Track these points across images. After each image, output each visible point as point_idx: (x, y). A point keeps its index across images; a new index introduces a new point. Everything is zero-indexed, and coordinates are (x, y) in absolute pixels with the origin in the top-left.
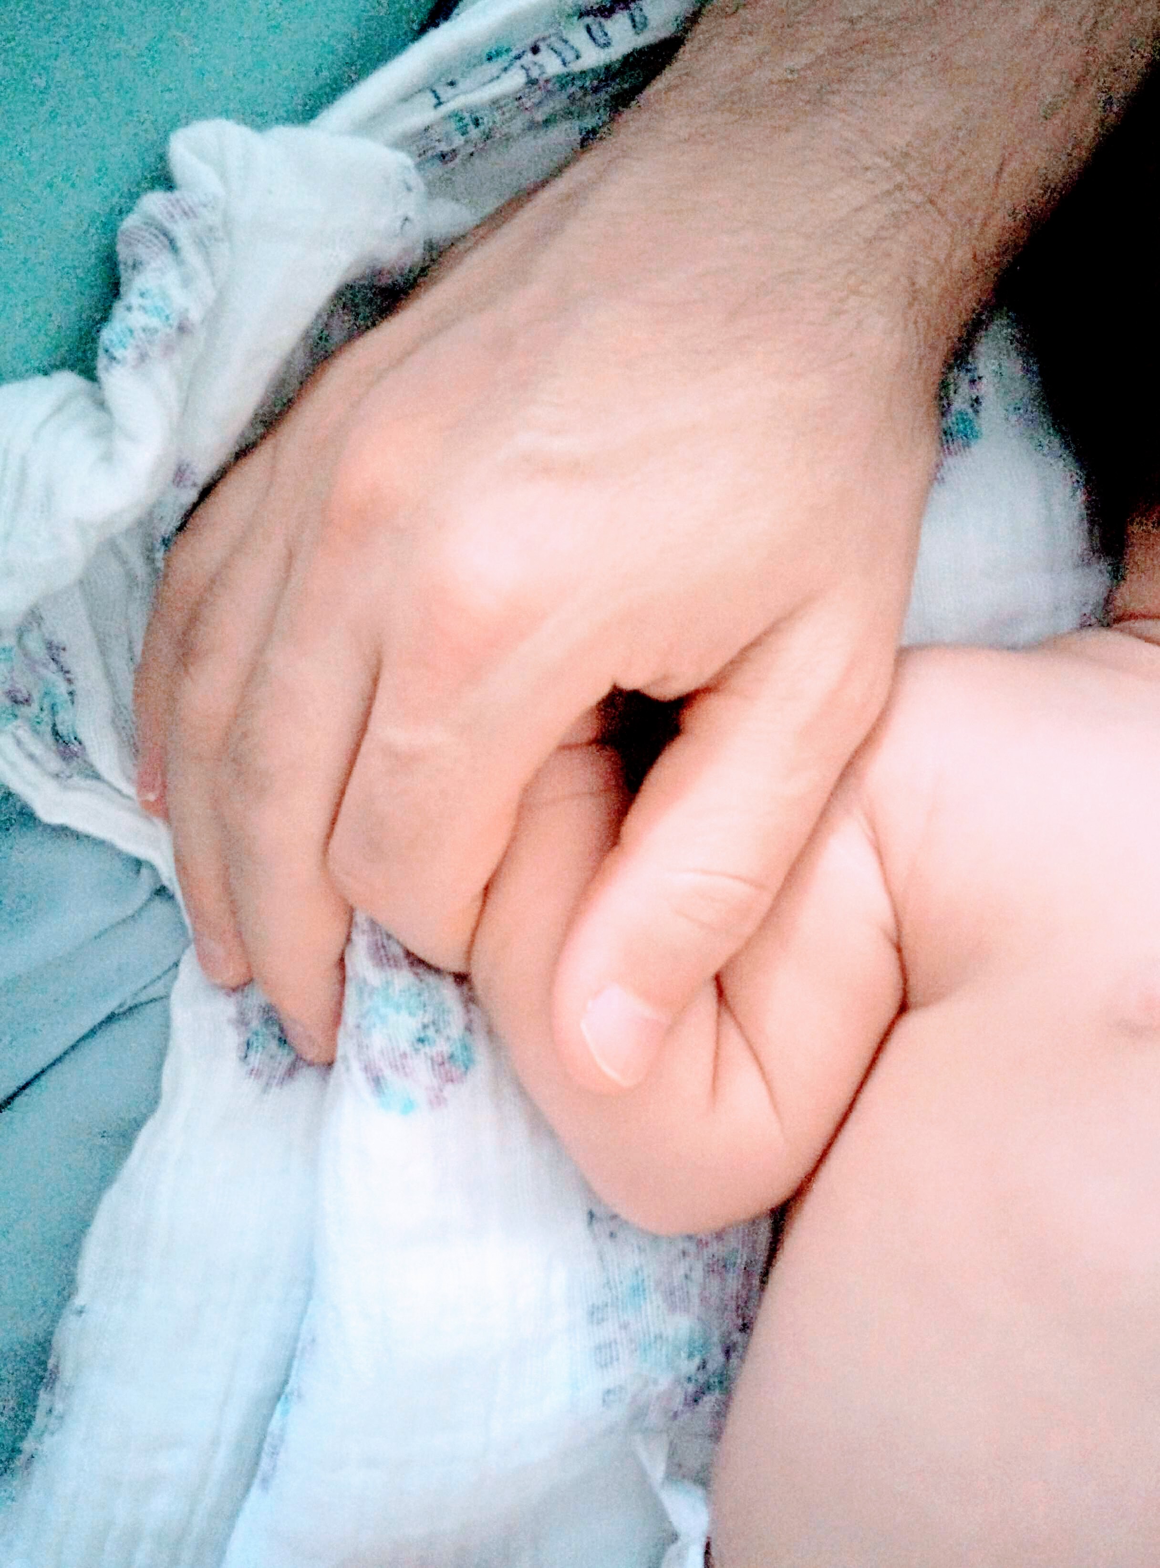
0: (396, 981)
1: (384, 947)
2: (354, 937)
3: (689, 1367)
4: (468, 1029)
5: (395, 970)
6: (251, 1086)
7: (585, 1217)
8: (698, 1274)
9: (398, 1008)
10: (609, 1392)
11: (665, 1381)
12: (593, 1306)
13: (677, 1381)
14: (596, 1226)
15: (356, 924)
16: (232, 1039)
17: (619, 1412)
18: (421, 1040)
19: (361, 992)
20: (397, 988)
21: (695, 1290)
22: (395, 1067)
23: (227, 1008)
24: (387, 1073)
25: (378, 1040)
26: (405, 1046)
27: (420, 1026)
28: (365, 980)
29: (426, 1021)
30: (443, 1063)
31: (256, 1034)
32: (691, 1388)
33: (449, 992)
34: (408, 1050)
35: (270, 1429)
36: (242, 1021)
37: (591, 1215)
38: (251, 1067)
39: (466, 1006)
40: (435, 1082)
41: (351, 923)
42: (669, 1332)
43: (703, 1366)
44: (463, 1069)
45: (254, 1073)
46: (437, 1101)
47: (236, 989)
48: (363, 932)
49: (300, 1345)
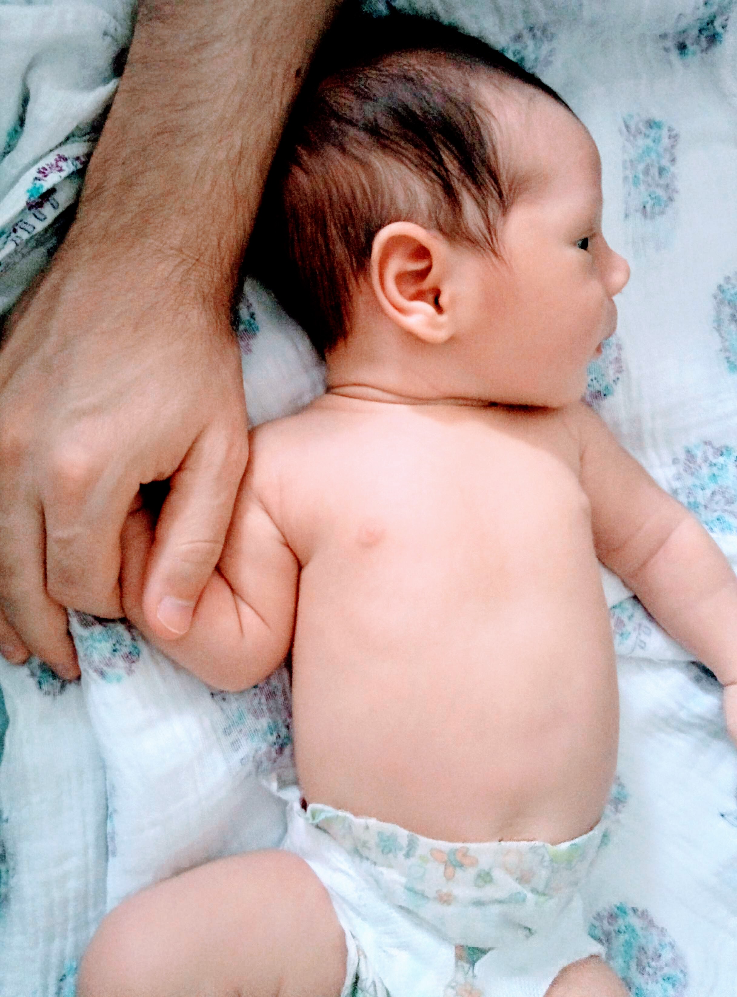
0: (95, 631)
1: (84, 619)
2: (70, 619)
3: (272, 738)
4: (134, 639)
5: (93, 627)
6: (49, 699)
7: (210, 696)
8: (263, 700)
9: (100, 641)
10: (242, 759)
11: (264, 747)
12: (225, 729)
13: (271, 746)
14: (216, 698)
15: (69, 614)
16: (32, 683)
17: (250, 766)
18: (115, 651)
19: (81, 641)
20: (96, 633)
21: (265, 708)
22: (107, 665)
23: (25, 671)
24: (105, 668)
25: (96, 657)
26: (108, 655)
27: (112, 645)
28: (82, 636)
29: (114, 643)
30: (128, 657)
31: (41, 677)
32: (277, 747)
33: (120, 628)
34: (111, 657)
35: (108, 832)
36: (33, 675)
37: (212, 694)
38: (44, 691)
39: (129, 631)
40: (127, 665)
41: (67, 614)
42: (259, 727)
43: (279, 736)
44: (137, 656)
45: (47, 693)
46: (130, 672)
47: (24, 662)
48: (74, 617)
49: (108, 793)
